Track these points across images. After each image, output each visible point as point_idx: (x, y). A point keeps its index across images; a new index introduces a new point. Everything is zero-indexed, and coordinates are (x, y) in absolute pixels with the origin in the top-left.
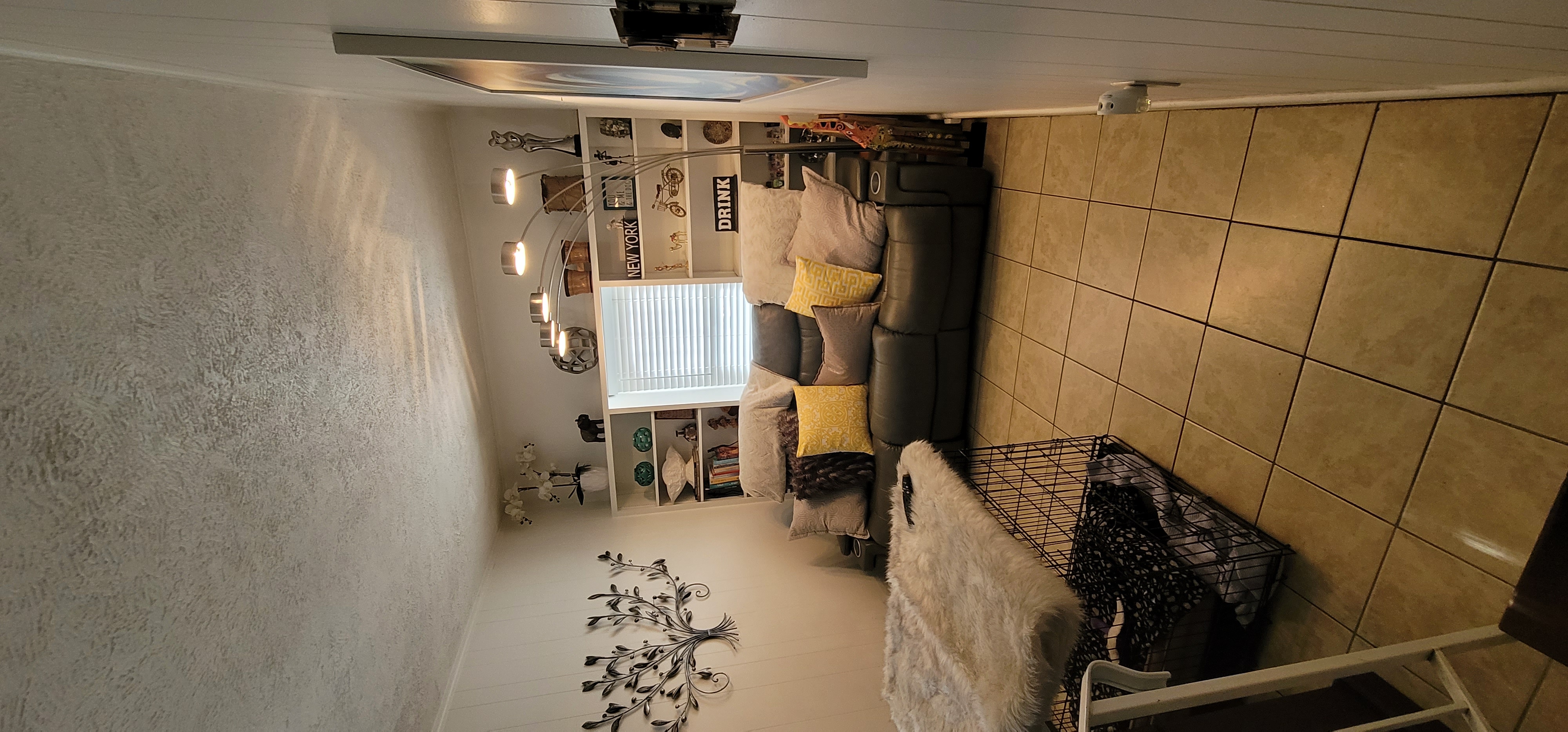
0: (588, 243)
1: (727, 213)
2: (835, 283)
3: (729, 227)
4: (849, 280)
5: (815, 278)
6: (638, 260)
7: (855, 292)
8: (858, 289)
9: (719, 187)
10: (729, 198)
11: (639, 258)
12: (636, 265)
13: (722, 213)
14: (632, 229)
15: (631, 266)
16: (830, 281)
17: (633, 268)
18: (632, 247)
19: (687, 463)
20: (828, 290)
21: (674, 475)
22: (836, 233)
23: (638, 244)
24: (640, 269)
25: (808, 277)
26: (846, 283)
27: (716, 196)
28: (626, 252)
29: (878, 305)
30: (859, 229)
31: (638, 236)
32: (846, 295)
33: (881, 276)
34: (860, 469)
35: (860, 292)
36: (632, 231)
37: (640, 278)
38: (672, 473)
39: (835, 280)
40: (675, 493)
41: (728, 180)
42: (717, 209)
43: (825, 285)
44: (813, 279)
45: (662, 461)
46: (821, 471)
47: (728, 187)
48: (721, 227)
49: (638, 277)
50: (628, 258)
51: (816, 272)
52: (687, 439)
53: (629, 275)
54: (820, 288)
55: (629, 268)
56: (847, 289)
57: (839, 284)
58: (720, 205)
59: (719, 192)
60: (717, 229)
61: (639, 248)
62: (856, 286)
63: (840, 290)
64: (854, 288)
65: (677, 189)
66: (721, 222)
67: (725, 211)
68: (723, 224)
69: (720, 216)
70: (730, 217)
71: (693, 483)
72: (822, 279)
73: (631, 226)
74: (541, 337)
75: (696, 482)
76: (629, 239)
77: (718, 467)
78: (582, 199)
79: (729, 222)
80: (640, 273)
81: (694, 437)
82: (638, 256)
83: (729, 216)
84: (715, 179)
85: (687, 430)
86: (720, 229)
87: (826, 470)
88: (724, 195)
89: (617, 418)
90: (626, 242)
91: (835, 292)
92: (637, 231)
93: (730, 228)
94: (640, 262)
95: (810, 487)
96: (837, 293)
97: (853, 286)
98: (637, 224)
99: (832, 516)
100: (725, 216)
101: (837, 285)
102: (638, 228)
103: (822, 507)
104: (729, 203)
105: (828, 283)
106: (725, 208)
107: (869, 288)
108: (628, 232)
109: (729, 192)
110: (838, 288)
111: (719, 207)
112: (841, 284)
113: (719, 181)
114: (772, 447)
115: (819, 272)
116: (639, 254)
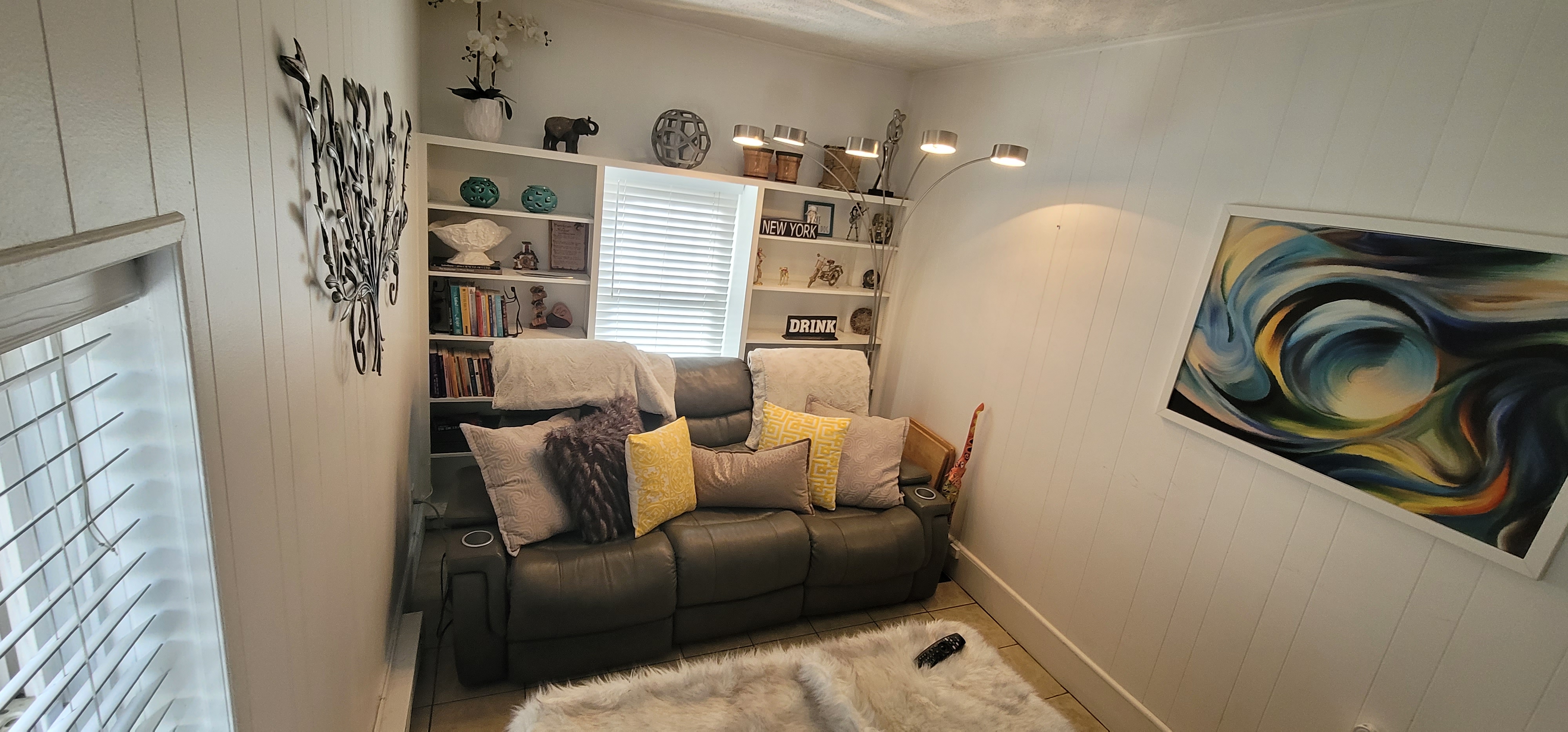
0: (795, 183)
1: (805, 329)
2: (829, 462)
3: (792, 330)
4: (832, 476)
5: (833, 440)
6: (778, 233)
7: (819, 484)
8: (822, 487)
9: (829, 321)
10: (817, 331)
11: (780, 235)
12: (775, 230)
13: (805, 323)
14: (809, 232)
15: (774, 225)
16: (830, 456)
17: (772, 227)
18: (793, 230)
19: (484, 253)
20: (819, 455)
21: (477, 236)
22: (870, 457)
23: (794, 236)
24: (769, 234)
25: (832, 432)
26: (829, 474)
27: (822, 318)
28: (789, 223)
29: (811, 513)
30: (880, 482)
31: (802, 237)
32: (814, 474)
33: (834, 509)
34: (608, 522)
35: (818, 489)
36: (807, 232)
37: (761, 233)
38: (481, 234)
39: (832, 462)
40: (451, 235)
41: (833, 331)
42: (809, 318)
43: (825, 451)
44: (831, 437)
45: (498, 220)
46: (598, 468)
47: (828, 331)
48: (793, 321)
49: (762, 231)
50: (782, 223)
51: (839, 441)
52: (517, 257)
53: (765, 221)
54: (820, 445)
55: (772, 222)
56: (823, 475)
57: (828, 466)
58: (813, 322)
59: (824, 322)
60: (790, 318)
61: (790, 236)
62: (825, 485)
63: (819, 468)
64: (822, 482)
65: (824, 279)
66: (797, 322)
67: (807, 327)
68: (795, 324)
69: (803, 321)
70: (800, 331)
71: (456, 261)
72: (832, 447)
73: (812, 231)
74: (792, 129)
75: (455, 266)
76: (800, 228)
77: (490, 300)
78: (844, 187)
79: (796, 330)
80: (765, 233)
81: (520, 267)
82: (783, 234)
83: (802, 331)
84: (835, 318)
85: (530, 257)
86: (791, 320)
87: (602, 475)
88: (821, 326)
89: (590, 175)
90: (798, 223)
91: (817, 462)
92: (806, 237)
93: (790, 331)
94: (776, 234)
95: (574, 456)
96: (816, 465)
97: (826, 481)
98: (812, 238)
99: (527, 491)
100: (803, 326)
101: (826, 464)
102: (809, 238)
103: (536, 474)
104: (813, 331)
105: (828, 455)
106: (810, 327)
107: (822, 499)
108: (807, 228)
109: (823, 331)
110: (823, 465)
111: (812, 321)
112: (829, 469)
113: (834, 322)
114: (584, 389)
115: (839, 443)
116: (784, 235)
